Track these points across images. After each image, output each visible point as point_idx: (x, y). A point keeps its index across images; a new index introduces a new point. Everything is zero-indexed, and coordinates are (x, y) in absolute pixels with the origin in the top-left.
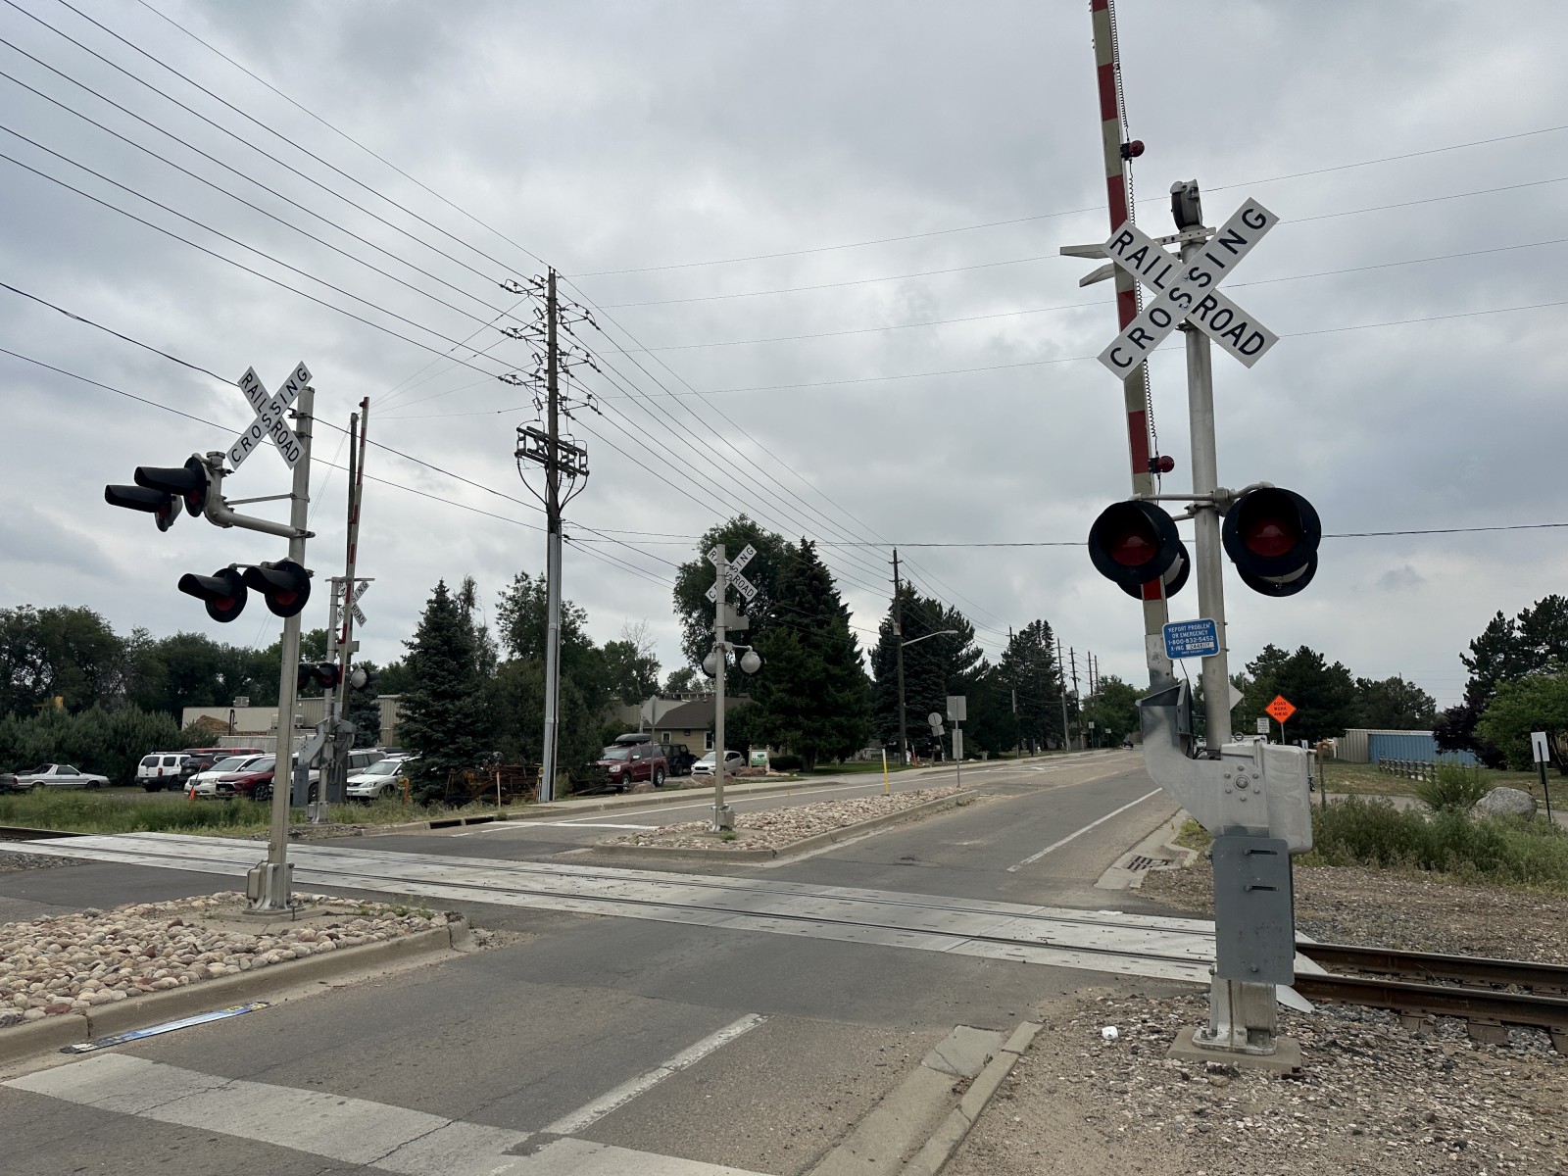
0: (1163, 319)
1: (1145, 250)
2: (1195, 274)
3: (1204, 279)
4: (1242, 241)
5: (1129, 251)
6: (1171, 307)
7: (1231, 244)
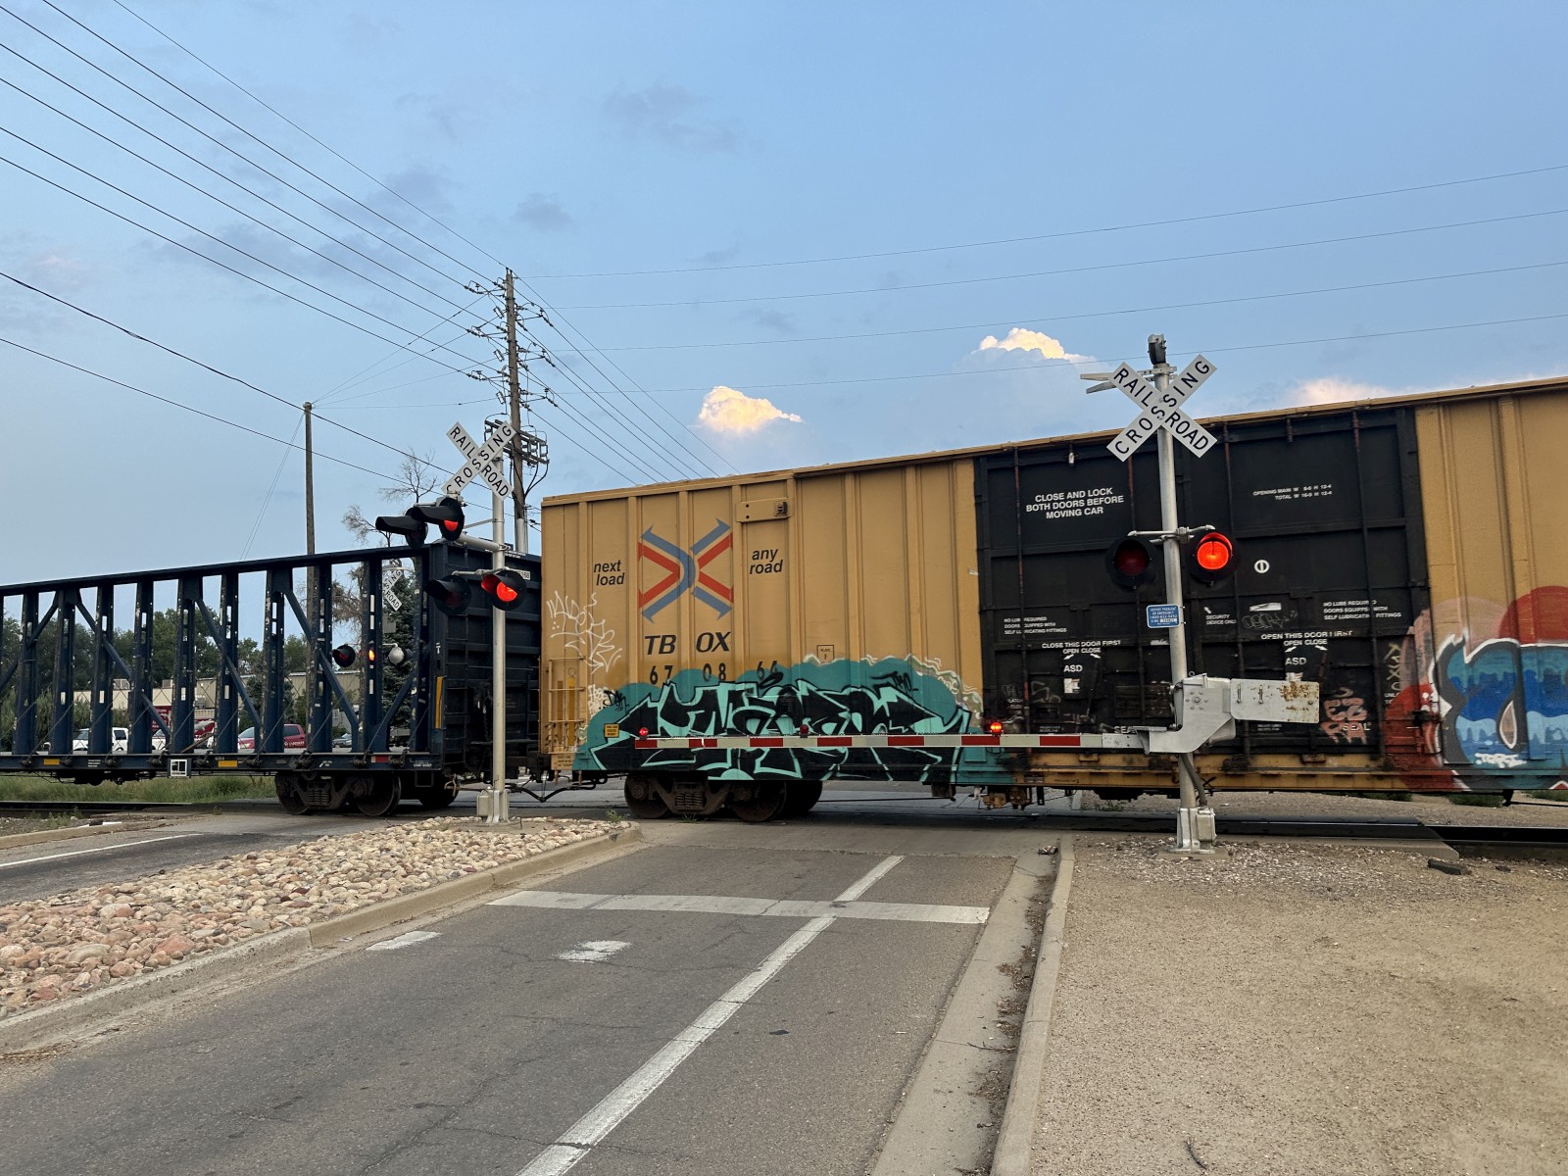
0: (1147, 425)
1: (1136, 381)
2: (1167, 399)
3: (1172, 402)
4: (1195, 380)
5: (1126, 381)
6: (1152, 418)
7: (1189, 380)
